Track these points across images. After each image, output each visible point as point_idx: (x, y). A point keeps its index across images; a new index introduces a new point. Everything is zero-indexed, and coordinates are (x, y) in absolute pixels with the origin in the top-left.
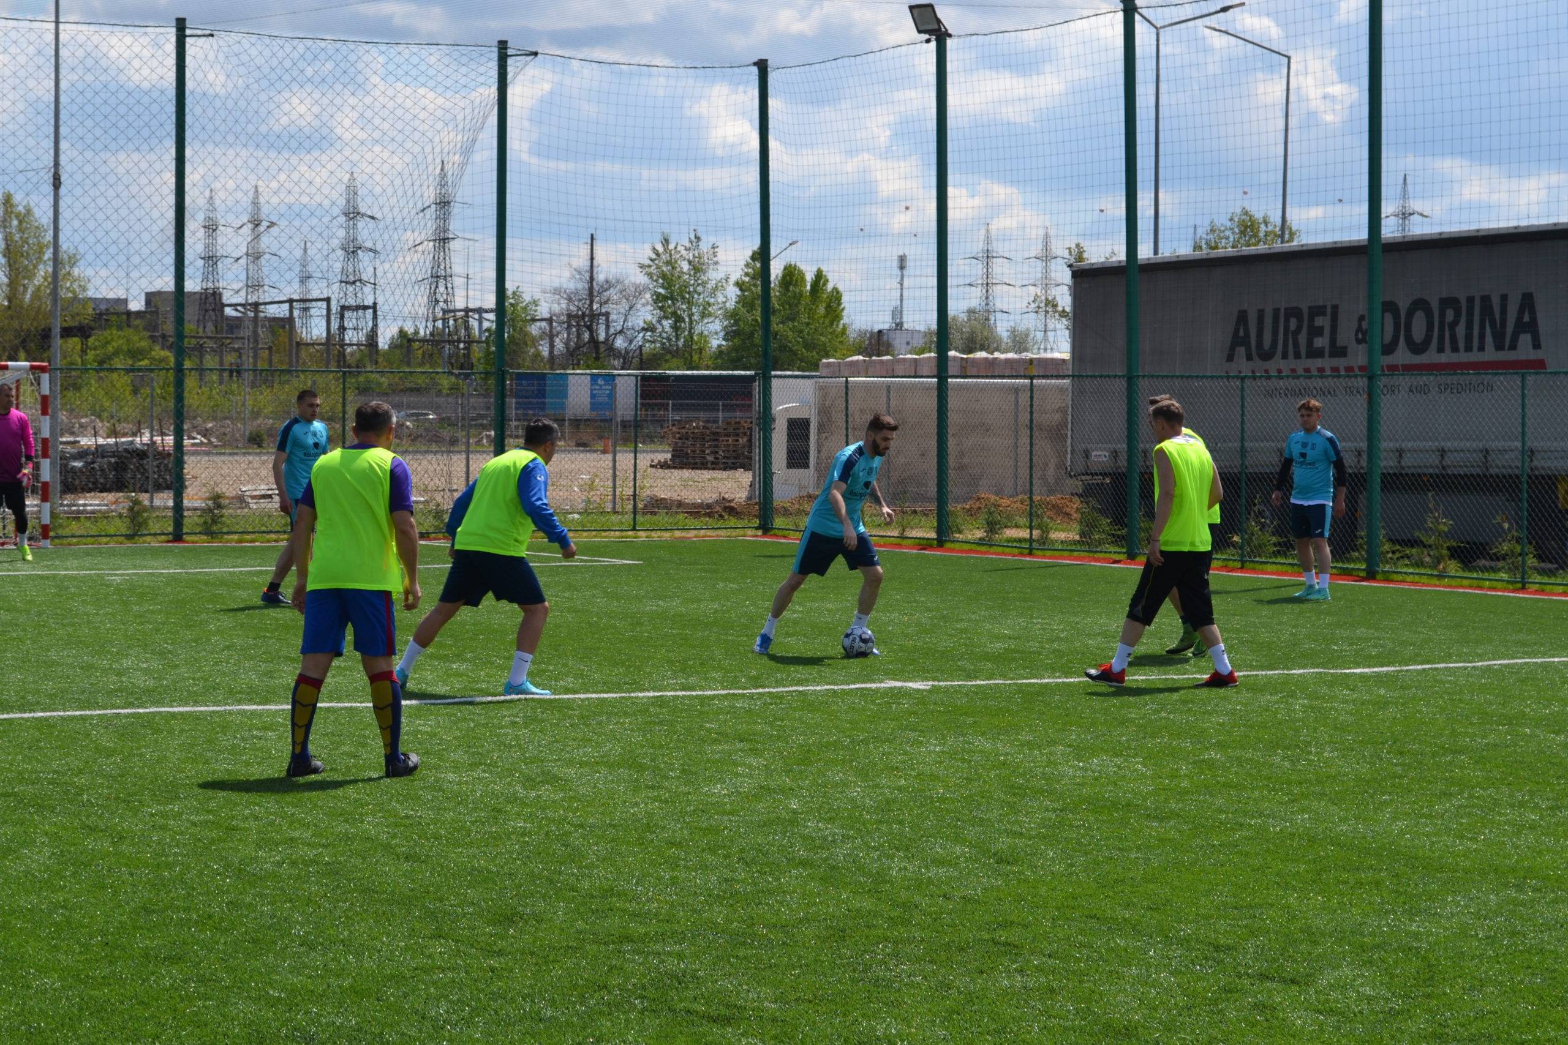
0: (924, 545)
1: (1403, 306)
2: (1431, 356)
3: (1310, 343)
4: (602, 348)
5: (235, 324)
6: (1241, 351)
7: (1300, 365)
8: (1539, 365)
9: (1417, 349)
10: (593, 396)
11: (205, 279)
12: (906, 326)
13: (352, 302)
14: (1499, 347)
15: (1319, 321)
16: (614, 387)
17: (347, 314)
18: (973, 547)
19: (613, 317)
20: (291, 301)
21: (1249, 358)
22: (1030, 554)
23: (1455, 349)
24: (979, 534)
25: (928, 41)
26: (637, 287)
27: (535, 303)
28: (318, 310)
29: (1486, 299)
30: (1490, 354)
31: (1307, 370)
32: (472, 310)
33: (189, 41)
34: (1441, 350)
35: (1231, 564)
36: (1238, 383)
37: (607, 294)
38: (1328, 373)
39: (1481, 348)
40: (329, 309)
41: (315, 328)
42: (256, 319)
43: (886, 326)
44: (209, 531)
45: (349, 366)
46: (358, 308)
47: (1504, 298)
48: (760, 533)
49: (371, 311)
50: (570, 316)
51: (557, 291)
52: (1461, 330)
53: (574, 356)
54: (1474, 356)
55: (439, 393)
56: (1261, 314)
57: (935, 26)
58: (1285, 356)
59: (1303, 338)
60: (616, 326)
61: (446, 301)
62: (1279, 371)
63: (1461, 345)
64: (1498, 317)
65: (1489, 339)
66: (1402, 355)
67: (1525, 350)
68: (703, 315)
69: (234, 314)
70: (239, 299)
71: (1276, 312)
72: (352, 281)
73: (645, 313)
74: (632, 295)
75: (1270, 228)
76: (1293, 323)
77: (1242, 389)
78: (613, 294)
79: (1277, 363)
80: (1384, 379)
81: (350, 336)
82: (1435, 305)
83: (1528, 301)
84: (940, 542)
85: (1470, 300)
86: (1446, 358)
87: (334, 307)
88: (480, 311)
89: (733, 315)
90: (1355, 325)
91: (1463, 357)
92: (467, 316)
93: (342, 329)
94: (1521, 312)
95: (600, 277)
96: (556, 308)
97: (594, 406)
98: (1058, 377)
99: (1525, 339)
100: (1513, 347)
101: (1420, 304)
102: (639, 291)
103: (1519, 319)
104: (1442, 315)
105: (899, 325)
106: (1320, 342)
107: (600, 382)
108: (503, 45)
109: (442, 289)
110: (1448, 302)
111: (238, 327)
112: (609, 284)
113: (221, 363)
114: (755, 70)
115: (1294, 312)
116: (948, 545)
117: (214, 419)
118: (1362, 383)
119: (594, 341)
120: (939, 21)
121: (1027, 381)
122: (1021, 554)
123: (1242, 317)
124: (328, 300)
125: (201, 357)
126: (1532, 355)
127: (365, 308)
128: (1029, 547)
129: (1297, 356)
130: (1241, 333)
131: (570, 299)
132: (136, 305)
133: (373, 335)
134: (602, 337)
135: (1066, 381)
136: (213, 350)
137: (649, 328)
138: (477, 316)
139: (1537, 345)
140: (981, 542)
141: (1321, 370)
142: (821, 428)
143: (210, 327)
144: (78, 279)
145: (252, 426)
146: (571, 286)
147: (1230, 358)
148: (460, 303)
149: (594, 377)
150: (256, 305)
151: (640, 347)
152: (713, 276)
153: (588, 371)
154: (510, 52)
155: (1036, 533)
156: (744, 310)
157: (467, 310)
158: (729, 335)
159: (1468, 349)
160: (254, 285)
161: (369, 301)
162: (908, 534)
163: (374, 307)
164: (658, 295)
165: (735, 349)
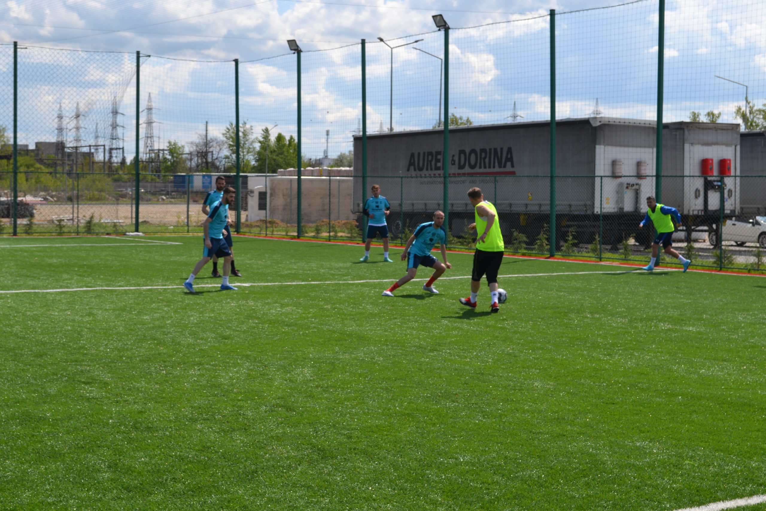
0: (293, 238)
1: (468, 152)
2: (477, 170)
3: (436, 165)
4: (209, 165)
5: (70, 155)
6: (412, 168)
7: (432, 173)
8: (513, 173)
9: (472, 167)
10: (203, 183)
11: (58, 136)
12: (329, 157)
13: (114, 146)
14: (500, 167)
15: (439, 157)
16: (211, 179)
17: (114, 152)
18: (311, 239)
19: (214, 153)
20: (90, 146)
21: (415, 170)
22: (329, 241)
23: (485, 167)
24: (313, 234)
25: (294, 53)
26: (223, 141)
27: (183, 147)
28: (101, 149)
29: (495, 149)
30: (497, 169)
31: (435, 175)
32: (161, 150)
33: (18, 50)
34: (480, 167)
35: (398, 245)
36: (400, 179)
37: (211, 144)
38: (452, 175)
39: (494, 167)
40: (104, 149)
41: (100, 157)
42: (76, 152)
43: (321, 157)
44: (27, 233)
45: (114, 171)
46: (116, 149)
47: (502, 149)
48: (236, 233)
49: (121, 150)
50: (198, 152)
51: (192, 143)
52: (487, 160)
53: (198, 168)
54: (492, 170)
55: (147, 182)
56: (419, 154)
57: (296, 48)
58: (427, 169)
59: (433, 163)
60: (215, 156)
61: (151, 146)
62: (425, 175)
63: (487, 165)
64: (499, 156)
65: (496, 164)
66: (467, 170)
67: (509, 168)
68: (248, 152)
69: (69, 151)
70: (71, 145)
71: (424, 153)
72: (114, 138)
73: (226, 152)
74: (220, 144)
75: (462, 121)
76: (430, 157)
77: (402, 182)
78: (214, 144)
79: (424, 172)
80: (449, 178)
81: (115, 160)
82: (478, 151)
83: (510, 150)
84: (298, 237)
85: (490, 149)
86: (482, 170)
87: (107, 148)
88: (163, 150)
89: (259, 153)
90: (451, 159)
91: (488, 170)
92: (159, 152)
93: (111, 157)
94: (507, 154)
95: (209, 138)
96: (192, 150)
97: (204, 187)
98: (349, 176)
99: (509, 164)
100: (505, 167)
101: (473, 151)
102: (223, 143)
103: (507, 157)
104: (481, 155)
105: (326, 157)
106: (439, 164)
107: (206, 178)
108: (138, 53)
109: (149, 142)
110: (483, 150)
111: (71, 155)
112: (212, 140)
113: (63, 170)
114: (234, 63)
115: (430, 154)
116: (301, 238)
117: (56, 191)
118: (442, 179)
119: (207, 163)
120: (298, 46)
121: (328, 178)
122: (326, 241)
123: (412, 155)
124: (104, 146)
125: (55, 167)
126: (511, 170)
127: (120, 149)
128: (329, 239)
129: (431, 169)
130: (412, 161)
131: (197, 146)
132: (32, 147)
133: (124, 159)
134: (210, 160)
135: (351, 178)
136: (60, 165)
137: (227, 157)
138: (162, 152)
139: (513, 166)
140: (314, 237)
141: (439, 175)
142: (271, 195)
143: (60, 156)
144: (7, 137)
145: (69, 194)
146: (197, 141)
147: (408, 170)
148: (156, 147)
149: (204, 176)
150: (76, 148)
151: (224, 165)
152: (252, 137)
153: (201, 174)
154: (141, 55)
155: (332, 234)
156: (263, 151)
157: (159, 150)
158: (257, 161)
159: (490, 167)
160: (77, 140)
161: (121, 147)
162: (289, 234)
163: (123, 148)
164: (230, 145)
165: (259, 165)
